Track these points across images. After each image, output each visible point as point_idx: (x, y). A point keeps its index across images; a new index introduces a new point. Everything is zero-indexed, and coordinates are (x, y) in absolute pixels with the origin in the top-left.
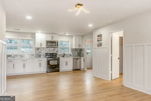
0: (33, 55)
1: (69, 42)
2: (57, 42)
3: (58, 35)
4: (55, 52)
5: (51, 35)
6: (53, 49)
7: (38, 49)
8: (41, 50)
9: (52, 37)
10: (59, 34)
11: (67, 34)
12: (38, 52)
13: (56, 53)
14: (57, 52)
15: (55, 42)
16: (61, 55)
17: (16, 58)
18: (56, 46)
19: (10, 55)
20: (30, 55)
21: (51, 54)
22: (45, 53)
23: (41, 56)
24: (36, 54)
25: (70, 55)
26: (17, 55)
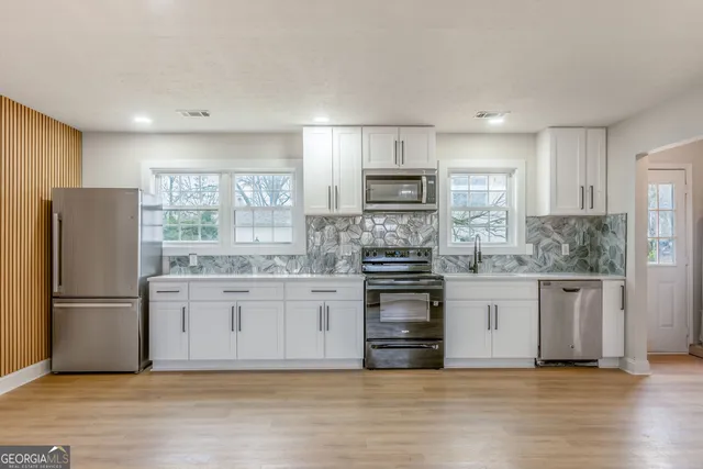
0: (293, 257)
1: (510, 173)
2: (429, 178)
3: (439, 134)
5: (391, 136)
6: (405, 220)
7: (321, 222)
8: (338, 231)
9: (399, 146)
11: (496, 122)
12: (318, 241)
14: (428, 240)
15: (419, 178)
16: (456, 257)
17: (207, 272)
18: (424, 200)
19: (179, 259)
20: (277, 260)
21: (393, 255)
22: (357, 249)
23: (335, 263)
24: (309, 255)
25: (515, 263)
26: (212, 257)
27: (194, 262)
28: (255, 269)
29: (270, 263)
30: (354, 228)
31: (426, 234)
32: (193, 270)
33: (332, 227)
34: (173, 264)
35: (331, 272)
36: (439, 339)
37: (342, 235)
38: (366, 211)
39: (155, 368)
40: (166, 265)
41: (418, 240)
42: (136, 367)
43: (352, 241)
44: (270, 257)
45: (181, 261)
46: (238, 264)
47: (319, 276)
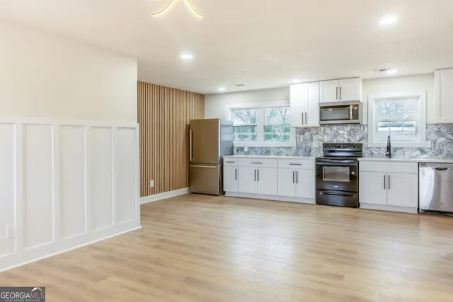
0: (289, 148)
1: (418, 98)
2: (354, 106)
3: (364, 81)
4: (358, 139)
5: (336, 84)
6: (348, 128)
7: (303, 131)
8: (312, 135)
9: (339, 90)
10: (366, 77)
11: (392, 72)
12: (302, 141)
13: (361, 142)
14: (361, 139)
15: (349, 106)
16: (379, 148)
17: (252, 154)
18: (351, 118)
19: (240, 148)
20: (282, 149)
21: (339, 147)
22: (321, 144)
23: (310, 150)
24: (297, 147)
25: (419, 152)
26: (254, 148)
27: (246, 150)
28: (272, 153)
29: (279, 151)
30: (320, 133)
31: (361, 136)
32: (246, 153)
33: (308, 133)
34: (238, 151)
35: (308, 156)
36: (356, 192)
37: (314, 136)
38: (321, 125)
39: (226, 195)
40: (235, 151)
41: (356, 139)
42: (218, 193)
43: (319, 139)
44: (280, 148)
45: (241, 149)
46: (264, 151)
47: (302, 157)
